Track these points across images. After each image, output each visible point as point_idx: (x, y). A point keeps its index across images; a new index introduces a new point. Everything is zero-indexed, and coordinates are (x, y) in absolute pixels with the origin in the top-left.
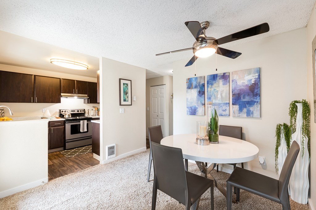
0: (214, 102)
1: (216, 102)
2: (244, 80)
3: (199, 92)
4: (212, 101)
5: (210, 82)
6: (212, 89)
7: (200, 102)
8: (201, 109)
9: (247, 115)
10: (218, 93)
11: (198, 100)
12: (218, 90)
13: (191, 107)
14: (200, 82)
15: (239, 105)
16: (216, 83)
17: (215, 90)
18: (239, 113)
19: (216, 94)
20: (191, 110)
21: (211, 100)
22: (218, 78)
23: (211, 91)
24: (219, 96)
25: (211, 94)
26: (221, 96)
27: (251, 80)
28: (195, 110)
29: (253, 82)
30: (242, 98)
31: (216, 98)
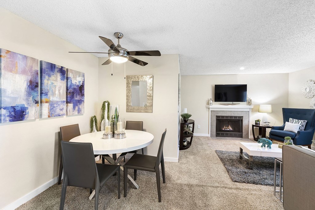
0: (51, 100)
1: (54, 99)
2: (77, 80)
3: (31, 82)
4: (49, 98)
5: (47, 71)
6: (50, 82)
7: (31, 98)
8: (34, 109)
9: (78, 113)
10: (55, 88)
11: (29, 94)
12: (55, 84)
13: (13, 107)
14: (32, 67)
15: (73, 103)
16: (53, 75)
17: (53, 83)
18: (73, 111)
19: (53, 89)
20: (13, 113)
21: (49, 96)
22: (56, 70)
23: (48, 83)
24: (57, 92)
25: (48, 88)
26: (59, 92)
27: (80, 81)
28: (23, 112)
29: (81, 84)
30: (75, 97)
31: (54, 94)
